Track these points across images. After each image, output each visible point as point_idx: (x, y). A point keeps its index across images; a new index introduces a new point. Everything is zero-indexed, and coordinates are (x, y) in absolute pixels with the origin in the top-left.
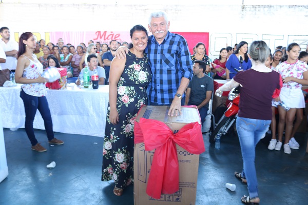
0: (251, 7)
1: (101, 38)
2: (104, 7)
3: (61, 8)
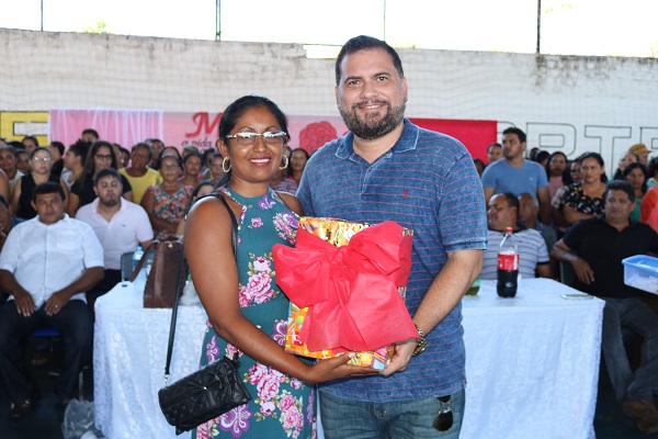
0: (558, 58)
1: (209, 131)
2: (183, 46)
3: (55, 43)
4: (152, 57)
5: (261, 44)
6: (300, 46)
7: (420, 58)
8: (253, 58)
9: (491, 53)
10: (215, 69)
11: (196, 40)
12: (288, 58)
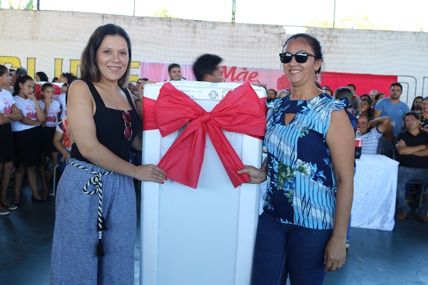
1: (226, 77)
2: (213, 26)
3: (141, 23)
4: (195, 32)
5: (258, 25)
6: (281, 27)
7: (356, 35)
8: (253, 34)
9: (402, 33)
10: (231, 40)
11: (220, 22)
12: (274, 34)
